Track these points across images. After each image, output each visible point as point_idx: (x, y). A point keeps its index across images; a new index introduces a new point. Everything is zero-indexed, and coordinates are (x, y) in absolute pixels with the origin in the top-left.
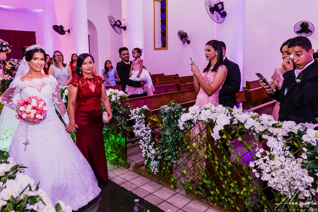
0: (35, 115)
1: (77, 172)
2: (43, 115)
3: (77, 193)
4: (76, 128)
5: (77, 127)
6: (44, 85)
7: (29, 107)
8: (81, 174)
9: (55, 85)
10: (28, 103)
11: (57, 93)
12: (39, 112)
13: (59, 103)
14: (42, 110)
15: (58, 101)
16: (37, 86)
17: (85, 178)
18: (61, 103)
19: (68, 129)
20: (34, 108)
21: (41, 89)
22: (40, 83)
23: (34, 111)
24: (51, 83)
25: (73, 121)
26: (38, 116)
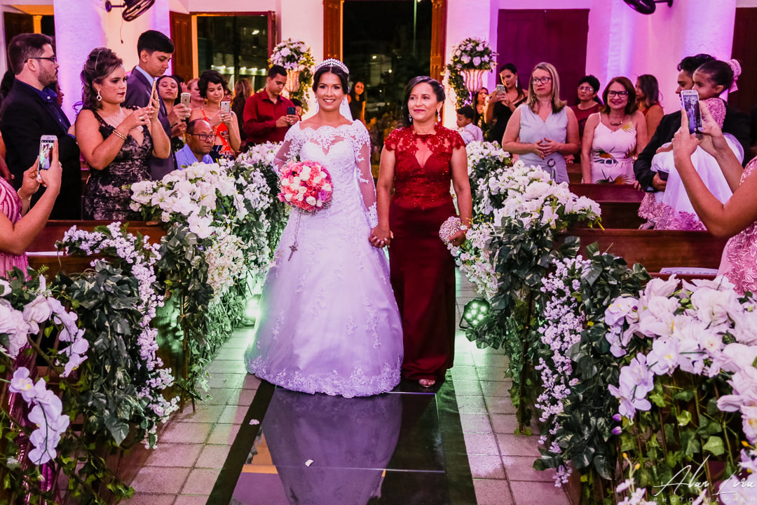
0: (305, 197)
1: (367, 327)
2: (320, 198)
3: (356, 368)
4: (389, 238)
5: (392, 237)
6: (337, 139)
7: (297, 180)
8: (374, 334)
9: (360, 143)
10: (296, 173)
11: (363, 159)
12: (314, 192)
13: (364, 181)
14: (319, 190)
15: (361, 177)
16: (324, 142)
17: (380, 344)
18: (367, 181)
19: (374, 237)
20: (304, 184)
21: (328, 147)
22: (331, 136)
23: (303, 190)
24: (354, 137)
25: (386, 222)
26: (311, 200)
